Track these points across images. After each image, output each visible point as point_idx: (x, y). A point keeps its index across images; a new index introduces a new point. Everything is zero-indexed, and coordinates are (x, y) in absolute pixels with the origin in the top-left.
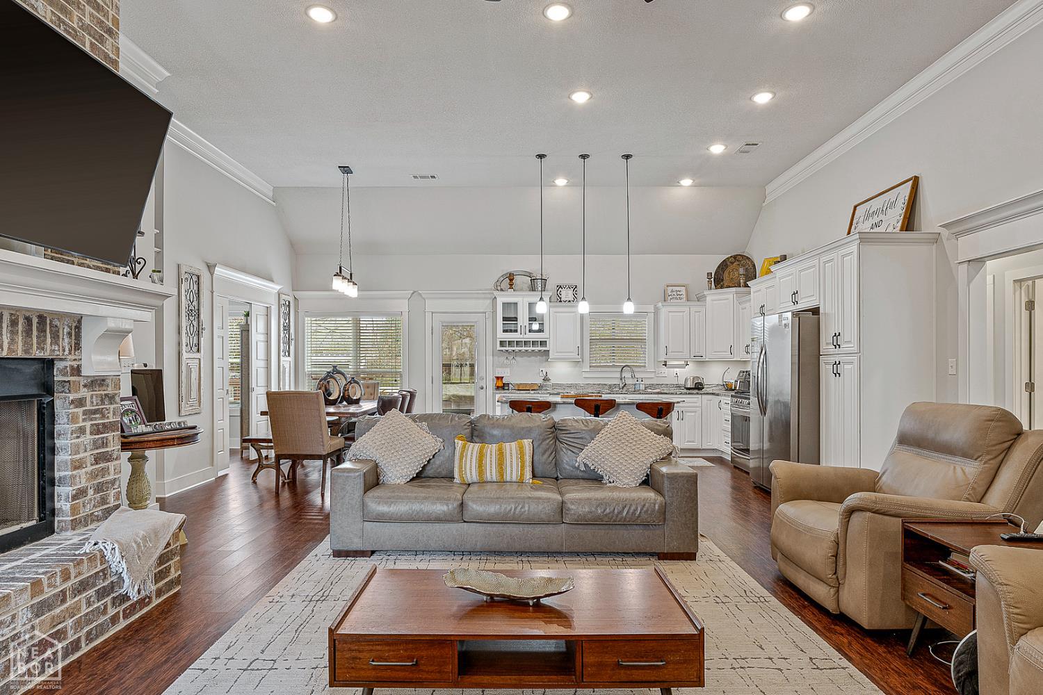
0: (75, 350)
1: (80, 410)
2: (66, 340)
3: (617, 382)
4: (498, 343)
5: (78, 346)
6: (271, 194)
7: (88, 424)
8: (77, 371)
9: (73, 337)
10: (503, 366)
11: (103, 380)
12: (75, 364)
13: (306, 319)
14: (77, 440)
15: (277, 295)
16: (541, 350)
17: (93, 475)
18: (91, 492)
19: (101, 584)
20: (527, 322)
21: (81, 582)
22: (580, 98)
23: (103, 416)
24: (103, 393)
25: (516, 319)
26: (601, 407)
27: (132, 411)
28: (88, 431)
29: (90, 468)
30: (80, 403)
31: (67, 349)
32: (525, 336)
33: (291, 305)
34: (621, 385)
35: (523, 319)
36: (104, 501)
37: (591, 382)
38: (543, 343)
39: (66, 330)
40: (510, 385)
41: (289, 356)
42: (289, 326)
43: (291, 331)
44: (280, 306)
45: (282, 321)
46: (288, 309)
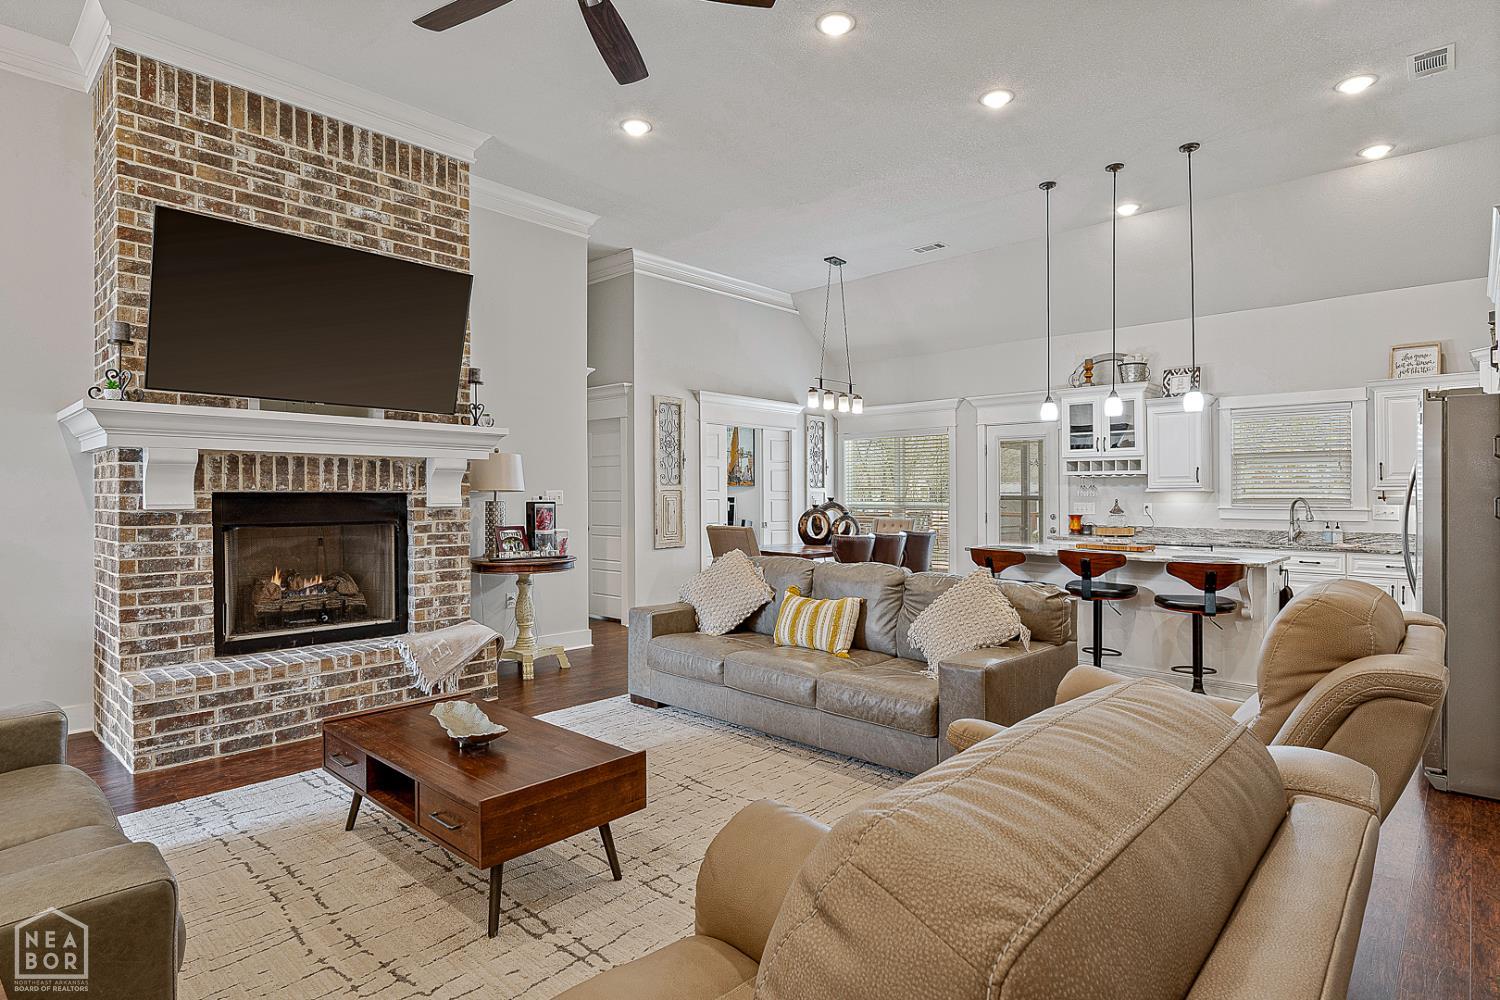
0: (420, 486)
1: (425, 536)
2: (410, 478)
3: (1286, 527)
4: (1064, 466)
5: (422, 483)
6: (791, 302)
7: (433, 547)
8: (422, 503)
9: (417, 475)
10: (1083, 499)
11: (450, 511)
12: (420, 497)
13: (846, 442)
14: (421, 559)
15: (803, 416)
16: (1134, 474)
17: (438, 590)
18: (436, 604)
19: (394, 675)
20: (1107, 433)
21: (373, 670)
22: (997, 100)
23: (450, 541)
24: (450, 522)
25: (1089, 428)
26: (1092, 565)
27: (516, 539)
28: (433, 553)
29: (435, 584)
30: (425, 529)
31: (411, 485)
32: (1105, 454)
33: (826, 426)
34: (1292, 534)
35: (1101, 432)
36: (451, 612)
37: (1236, 527)
38: (1137, 464)
39: (410, 469)
40: (1094, 529)
41: (823, 487)
42: (823, 451)
43: (826, 458)
44: (806, 429)
45: (810, 446)
46: (820, 432)
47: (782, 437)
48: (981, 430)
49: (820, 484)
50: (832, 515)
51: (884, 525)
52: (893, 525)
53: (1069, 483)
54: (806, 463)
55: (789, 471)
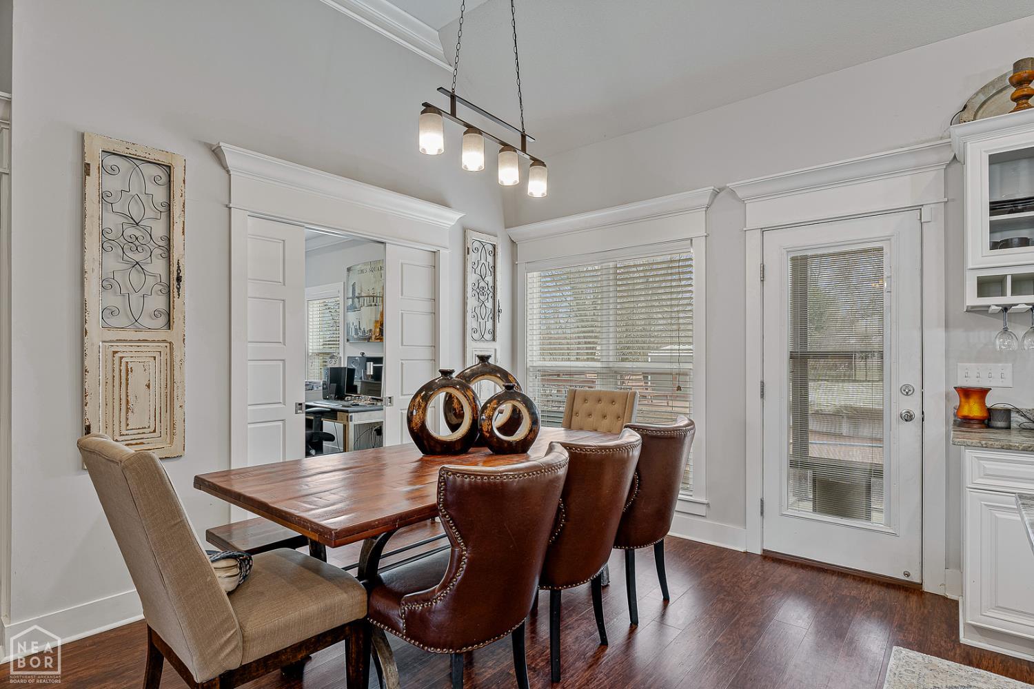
10: (985, 355)
13: (531, 274)
15: (459, 232)
33: (500, 251)
41: (494, 339)
42: (494, 287)
43: (499, 297)
44: (466, 251)
45: (472, 278)
46: (490, 259)
47: (425, 259)
48: (753, 240)
49: (488, 336)
50: (486, 389)
51: (585, 400)
52: (599, 400)
53: (947, 326)
54: (465, 304)
55: (435, 314)
